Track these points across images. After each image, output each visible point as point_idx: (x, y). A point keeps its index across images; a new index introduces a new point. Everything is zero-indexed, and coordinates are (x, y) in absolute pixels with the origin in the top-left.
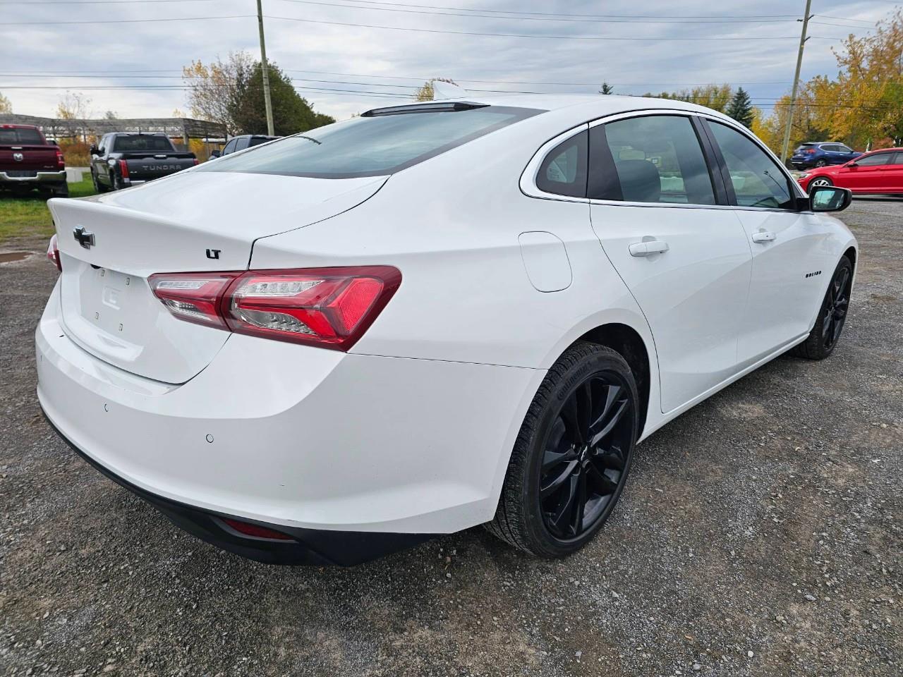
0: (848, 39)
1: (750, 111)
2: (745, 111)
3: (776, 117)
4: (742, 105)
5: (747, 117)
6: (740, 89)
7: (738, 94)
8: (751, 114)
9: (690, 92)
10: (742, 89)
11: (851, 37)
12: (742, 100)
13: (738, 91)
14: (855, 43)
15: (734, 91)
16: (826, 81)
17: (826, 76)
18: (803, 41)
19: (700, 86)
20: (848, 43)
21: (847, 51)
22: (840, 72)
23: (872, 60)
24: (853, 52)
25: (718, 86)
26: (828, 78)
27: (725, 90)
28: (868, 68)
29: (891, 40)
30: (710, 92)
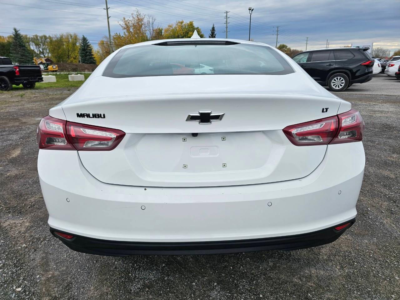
0: (123, 19)
1: (90, 46)
2: (88, 46)
3: (100, 49)
4: (86, 43)
5: (89, 49)
6: (83, 36)
7: (83, 38)
8: (91, 47)
9: (59, 35)
10: (84, 36)
11: (124, 19)
12: (86, 41)
13: (82, 37)
14: (126, 21)
15: (80, 37)
16: (120, 35)
17: (119, 34)
18: (108, 18)
19: (63, 33)
20: (124, 21)
21: (124, 24)
22: (124, 32)
23: (134, 29)
24: (126, 24)
25: (71, 34)
26: (121, 34)
27: (75, 36)
28: (133, 31)
29: (138, 22)
30: (68, 36)
